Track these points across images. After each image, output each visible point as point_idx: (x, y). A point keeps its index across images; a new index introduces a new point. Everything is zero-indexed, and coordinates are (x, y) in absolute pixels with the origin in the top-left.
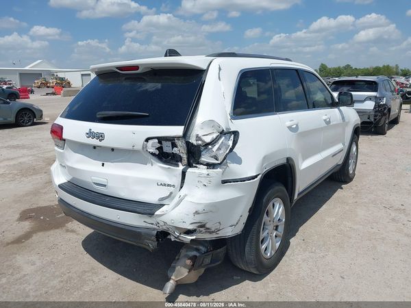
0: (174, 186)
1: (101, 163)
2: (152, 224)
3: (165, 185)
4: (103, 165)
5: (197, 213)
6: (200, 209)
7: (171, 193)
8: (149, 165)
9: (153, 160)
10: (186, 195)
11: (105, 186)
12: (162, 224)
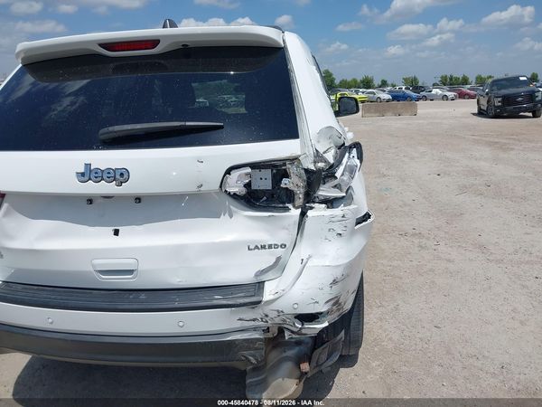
0: (284, 246)
1: (110, 230)
2: (254, 320)
3: (263, 247)
4: (116, 233)
5: (335, 282)
6: (338, 274)
7: (278, 259)
8: (224, 218)
9: (234, 206)
10: (310, 257)
11: (130, 272)
12: (273, 315)
